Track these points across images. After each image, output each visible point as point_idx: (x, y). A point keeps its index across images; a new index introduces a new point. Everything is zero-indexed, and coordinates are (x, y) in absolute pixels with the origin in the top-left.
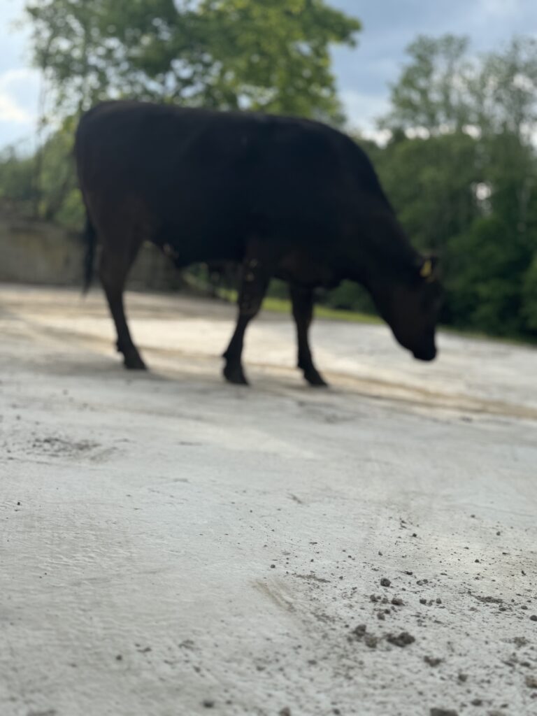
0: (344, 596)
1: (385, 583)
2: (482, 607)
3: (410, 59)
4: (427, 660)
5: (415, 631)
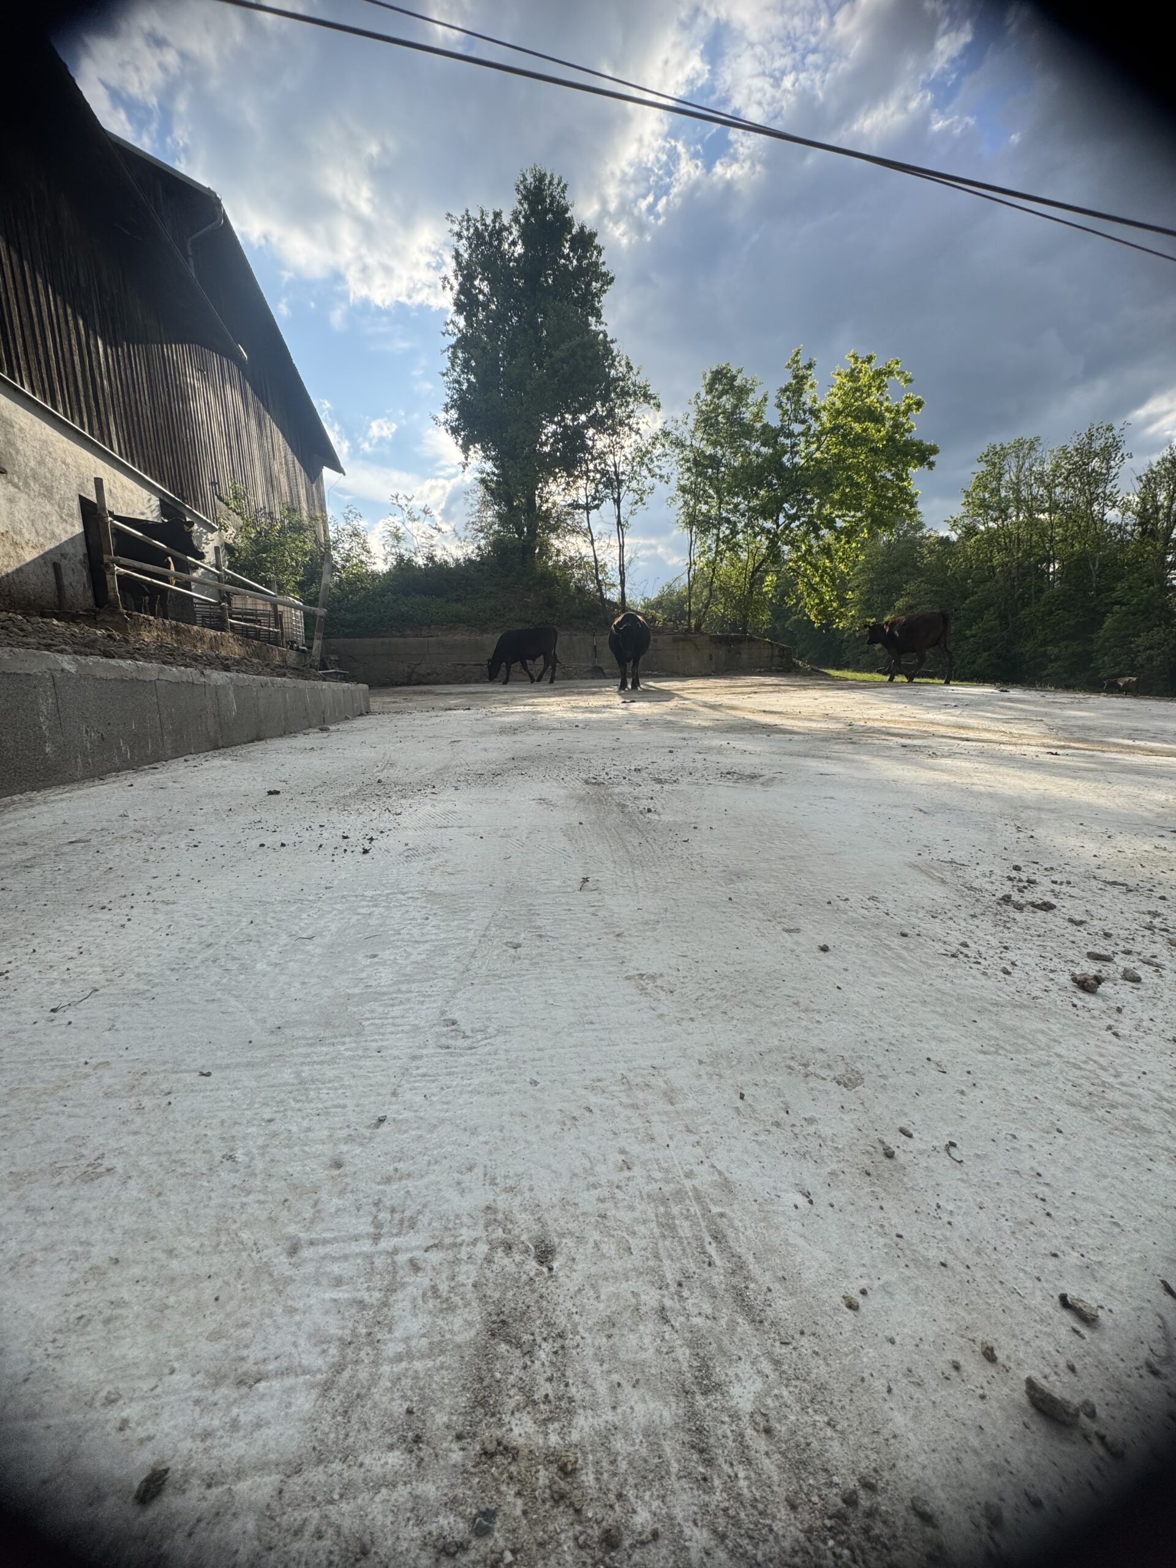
0: (984, 875)
1: (1017, 868)
2: (1109, 888)
3: (983, 467)
4: (1071, 921)
5: (1054, 901)
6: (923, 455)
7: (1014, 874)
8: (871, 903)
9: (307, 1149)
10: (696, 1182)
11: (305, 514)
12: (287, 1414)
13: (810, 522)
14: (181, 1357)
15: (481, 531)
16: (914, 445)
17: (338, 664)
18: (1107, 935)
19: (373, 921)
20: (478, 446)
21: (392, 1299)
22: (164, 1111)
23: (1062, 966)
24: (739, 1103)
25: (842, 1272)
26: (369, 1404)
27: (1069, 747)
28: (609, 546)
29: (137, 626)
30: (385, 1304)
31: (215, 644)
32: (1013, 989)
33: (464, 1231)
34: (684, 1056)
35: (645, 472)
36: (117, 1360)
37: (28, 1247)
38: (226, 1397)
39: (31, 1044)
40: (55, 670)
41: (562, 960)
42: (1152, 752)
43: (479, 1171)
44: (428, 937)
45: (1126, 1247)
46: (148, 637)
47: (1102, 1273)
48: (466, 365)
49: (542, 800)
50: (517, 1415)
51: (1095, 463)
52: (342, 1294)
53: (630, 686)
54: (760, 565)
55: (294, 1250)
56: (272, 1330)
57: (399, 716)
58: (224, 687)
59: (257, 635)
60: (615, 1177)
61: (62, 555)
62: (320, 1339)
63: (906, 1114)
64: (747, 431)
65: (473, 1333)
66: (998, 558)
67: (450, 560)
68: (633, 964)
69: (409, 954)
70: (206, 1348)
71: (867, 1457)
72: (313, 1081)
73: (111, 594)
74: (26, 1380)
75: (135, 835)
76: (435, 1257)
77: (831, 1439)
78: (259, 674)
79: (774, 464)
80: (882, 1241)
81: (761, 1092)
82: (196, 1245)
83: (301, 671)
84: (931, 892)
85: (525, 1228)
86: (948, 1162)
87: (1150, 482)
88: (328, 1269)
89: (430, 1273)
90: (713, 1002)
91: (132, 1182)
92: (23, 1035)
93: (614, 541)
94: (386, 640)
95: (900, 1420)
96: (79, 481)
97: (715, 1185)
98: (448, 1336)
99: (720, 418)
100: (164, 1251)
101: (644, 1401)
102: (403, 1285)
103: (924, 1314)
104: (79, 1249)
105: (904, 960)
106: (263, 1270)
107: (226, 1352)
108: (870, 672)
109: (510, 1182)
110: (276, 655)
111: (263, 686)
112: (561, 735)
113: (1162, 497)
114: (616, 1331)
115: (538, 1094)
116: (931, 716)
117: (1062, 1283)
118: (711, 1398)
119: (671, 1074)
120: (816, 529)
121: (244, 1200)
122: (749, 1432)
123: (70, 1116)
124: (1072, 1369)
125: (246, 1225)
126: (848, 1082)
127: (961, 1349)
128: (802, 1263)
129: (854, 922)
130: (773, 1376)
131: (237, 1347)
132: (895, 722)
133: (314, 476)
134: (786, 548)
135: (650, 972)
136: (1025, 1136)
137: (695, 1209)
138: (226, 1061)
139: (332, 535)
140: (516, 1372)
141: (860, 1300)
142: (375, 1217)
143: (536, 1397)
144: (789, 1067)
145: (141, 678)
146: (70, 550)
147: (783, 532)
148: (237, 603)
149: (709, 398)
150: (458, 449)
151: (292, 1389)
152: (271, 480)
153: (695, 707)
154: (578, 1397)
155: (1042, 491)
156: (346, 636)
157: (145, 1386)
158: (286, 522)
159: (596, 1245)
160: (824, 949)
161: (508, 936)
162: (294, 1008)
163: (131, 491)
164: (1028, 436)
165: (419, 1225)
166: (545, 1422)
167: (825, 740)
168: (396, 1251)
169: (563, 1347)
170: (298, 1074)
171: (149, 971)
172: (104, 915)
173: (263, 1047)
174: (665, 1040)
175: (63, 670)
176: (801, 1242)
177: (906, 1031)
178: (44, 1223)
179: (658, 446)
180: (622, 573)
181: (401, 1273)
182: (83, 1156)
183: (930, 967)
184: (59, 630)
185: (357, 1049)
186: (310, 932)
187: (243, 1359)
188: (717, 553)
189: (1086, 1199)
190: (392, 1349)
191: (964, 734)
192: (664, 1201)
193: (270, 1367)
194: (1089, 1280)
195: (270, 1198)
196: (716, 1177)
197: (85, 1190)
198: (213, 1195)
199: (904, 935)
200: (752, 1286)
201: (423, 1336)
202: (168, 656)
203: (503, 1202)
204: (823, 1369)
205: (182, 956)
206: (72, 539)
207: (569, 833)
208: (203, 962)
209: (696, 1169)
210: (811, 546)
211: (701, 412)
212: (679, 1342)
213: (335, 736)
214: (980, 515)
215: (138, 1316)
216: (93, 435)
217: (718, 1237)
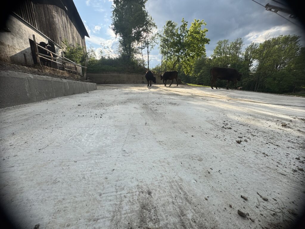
0: (219, 123)
1: (224, 121)
2: (240, 125)
3: (218, 45)
4: (235, 131)
5: (231, 127)
6: (207, 41)
7: (224, 122)
8: (200, 128)
9: (99, 176)
10: (176, 179)
11: (81, 46)
12: (105, 226)
13: (185, 54)
14: (81, 216)
15: (119, 52)
16: (206, 39)
17: (89, 79)
18: (241, 133)
19: (105, 131)
20: (119, 34)
21: (122, 203)
22: (68, 169)
23: (234, 139)
24: (181, 165)
25: (204, 194)
26: (121, 223)
27: (231, 100)
28: (145, 57)
29: (44, 68)
30: (121, 204)
31: (62, 73)
32: (226, 143)
33: (133, 190)
34: (170, 156)
35: (153, 42)
36: (68, 218)
37: (44, 197)
38: (92, 223)
39: (36, 157)
40: (29, 77)
41: (144, 139)
42: (245, 101)
43: (135, 179)
44: (116, 134)
45: (251, 187)
46: (47, 71)
47: (247, 191)
48: (116, 15)
49: (135, 108)
50: (149, 222)
51: (238, 46)
52: (112, 203)
53: (150, 86)
54: (176, 62)
55: (100, 195)
56: (99, 210)
57: (103, 90)
58: (66, 83)
59: (71, 72)
60: (160, 179)
61: (26, 52)
62: (109, 211)
63: (211, 166)
64: (174, 35)
65: (138, 208)
66: (220, 63)
67: (113, 58)
68: (158, 139)
69: (113, 138)
70: (86, 215)
71: (212, 225)
72: (98, 163)
73: (38, 61)
74: (49, 223)
75: (50, 113)
76: (129, 195)
77: (206, 222)
78: (73, 80)
79: (179, 42)
80: (210, 188)
81: (185, 162)
82: (80, 195)
83: (82, 80)
84: (210, 126)
85: (145, 189)
86: (219, 174)
87: (247, 50)
88: (108, 198)
89: (128, 198)
90: (174, 146)
91: (64, 184)
92: (34, 155)
93: (147, 56)
94: (100, 74)
95: (217, 218)
96: (29, 35)
97: (179, 179)
98: (134, 209)
99: (169, 31)
100: (74, 197)
101: (172, 218)
102: (123, 200)
103: (219, 200)
104: (55, 197)
105: (207, 138)
106: (95, 199)
107: (90, 215)
108: (195, 84)
109: (141, 180)
110: (76, 76)
111: (74, 83)
112: (137, 95)
113: (249, 53)
114: (165, 206)
115: (143, 164)
116: (207, 93)
117: (241, 194)
118: (184, 217)
119: (168, 159)
120: (186, 56)
121: (88, 186)
122: (192, 222)
123: (48, 171)
124: (244, 208)
125: (90, 191)
126: (200, 160)
127: (226, 206)
128: (197, 192)
129: (197, 131)
130: (194, 212)
131: (92, 214)
132: (200, 94)
133: (83, 38)
134: (180, 59)
135: (161, 141)
136: (232, 169)
137: (176, 184)
138: (79, 159)
139: (87, 51)
140: (148, 215)
141: (207, 198)
142: (116, 188)
143: (152, 219)
144: (189, 158)
145: (48, 80)
146: (28, 51)
147: (180, 56)
148: (67, 65)
149: (167, 27)
150: (115, 34)
151: (105, 221)
152: (73, 38)
153: (162, 90)
154: (160, 218)
155: (228, 50)
156: (91, 73)
157: (75, 222)
158: (77, 47)
159: (159, 191)
160: (193, 136)
161: (133, 134)
162: (92, 148)
163: (41, 38)
164: (226, 39)
165: (125, 189)
166: (155, 223)
167: (188, 97)
168: (121, 194)
169: (156, 210)
170: (95, 161)
171: (59, 141)
172: (47, 130)
173: (87, 156)
174: (166, 153)
175: (30, 78)
176: (196, 189)
177: (209, 151)
178: (47, 193)
179: (156, 36)
180: (148, 63)
181: (123, 198)
182: (52, 179)
183: (212, 139)
184: (26, 69)
185: (106, 156)
186: (92, 133)
187: (94, 216)
188: (167, 59)
189: (243, 179)
190: (123, 212)
191: (212, 96)
192: (170, 183)
193: (100, 217)
194: (245, 193)
195: (94, 185)
196: (179, 178)
197: (54, 186)
198: (82, 185)
199: (206, 134)
200: (188, 197)
201: (129, 209)
202: (53, 76)
203: (140, 184)
204: (203, 210)
205: (65, 138)
206: (28, 48)
207: (141, 114)
208: (70, 139)
209: (175, 177)
210: (185, 59)
211: (165, 30)
212: (177, 208)
213: (90, 94)
214: (217, 54)
215: (70, 209)
216: (31, 25)
217: (181, 189)
